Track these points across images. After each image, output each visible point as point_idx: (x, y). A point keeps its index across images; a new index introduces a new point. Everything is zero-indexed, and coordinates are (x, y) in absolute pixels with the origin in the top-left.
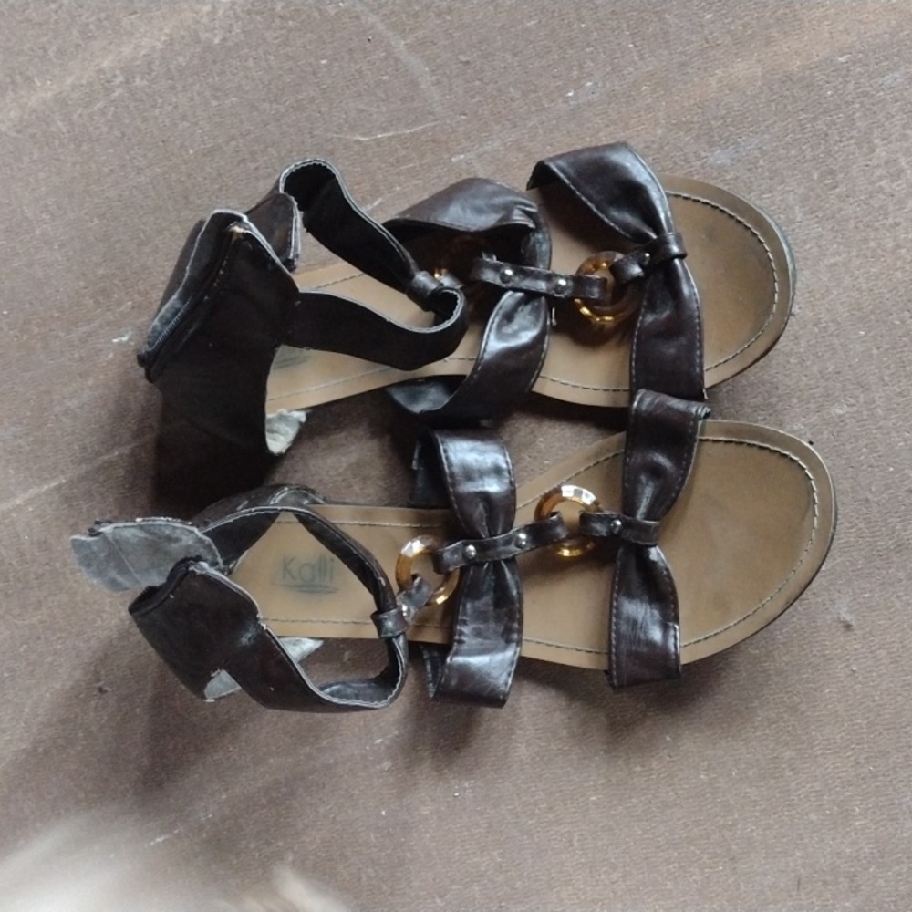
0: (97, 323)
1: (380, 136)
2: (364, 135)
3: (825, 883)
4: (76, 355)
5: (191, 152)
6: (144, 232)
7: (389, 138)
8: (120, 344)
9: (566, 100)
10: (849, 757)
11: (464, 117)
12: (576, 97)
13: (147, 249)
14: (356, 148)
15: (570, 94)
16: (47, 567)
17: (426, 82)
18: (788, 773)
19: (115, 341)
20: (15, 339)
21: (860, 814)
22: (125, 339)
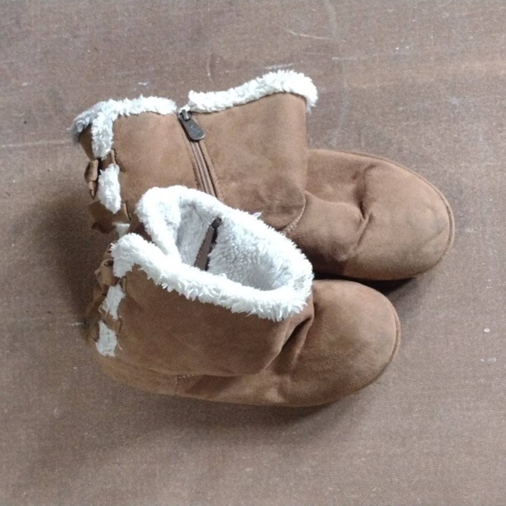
0: (133, 72)
1: (302, 35)
2: (295, 32)
3: (391, 438)
4: (118, 84)
5: (209, 9)
6: (173, 38)
7: (307, 38)
8: (142, 86)
9: (395, 51)
10: (421, 385)
11: (344, 41)
12: (399, 51)
13: (171, 47)
14: (289, 36)
15: (397, 49)
16: (66, 178)
17: (333, 19)
18: (391, 384)
19: (140, 83)
20: (89, 65)
21: (417, 412)
22: (145, 84)
